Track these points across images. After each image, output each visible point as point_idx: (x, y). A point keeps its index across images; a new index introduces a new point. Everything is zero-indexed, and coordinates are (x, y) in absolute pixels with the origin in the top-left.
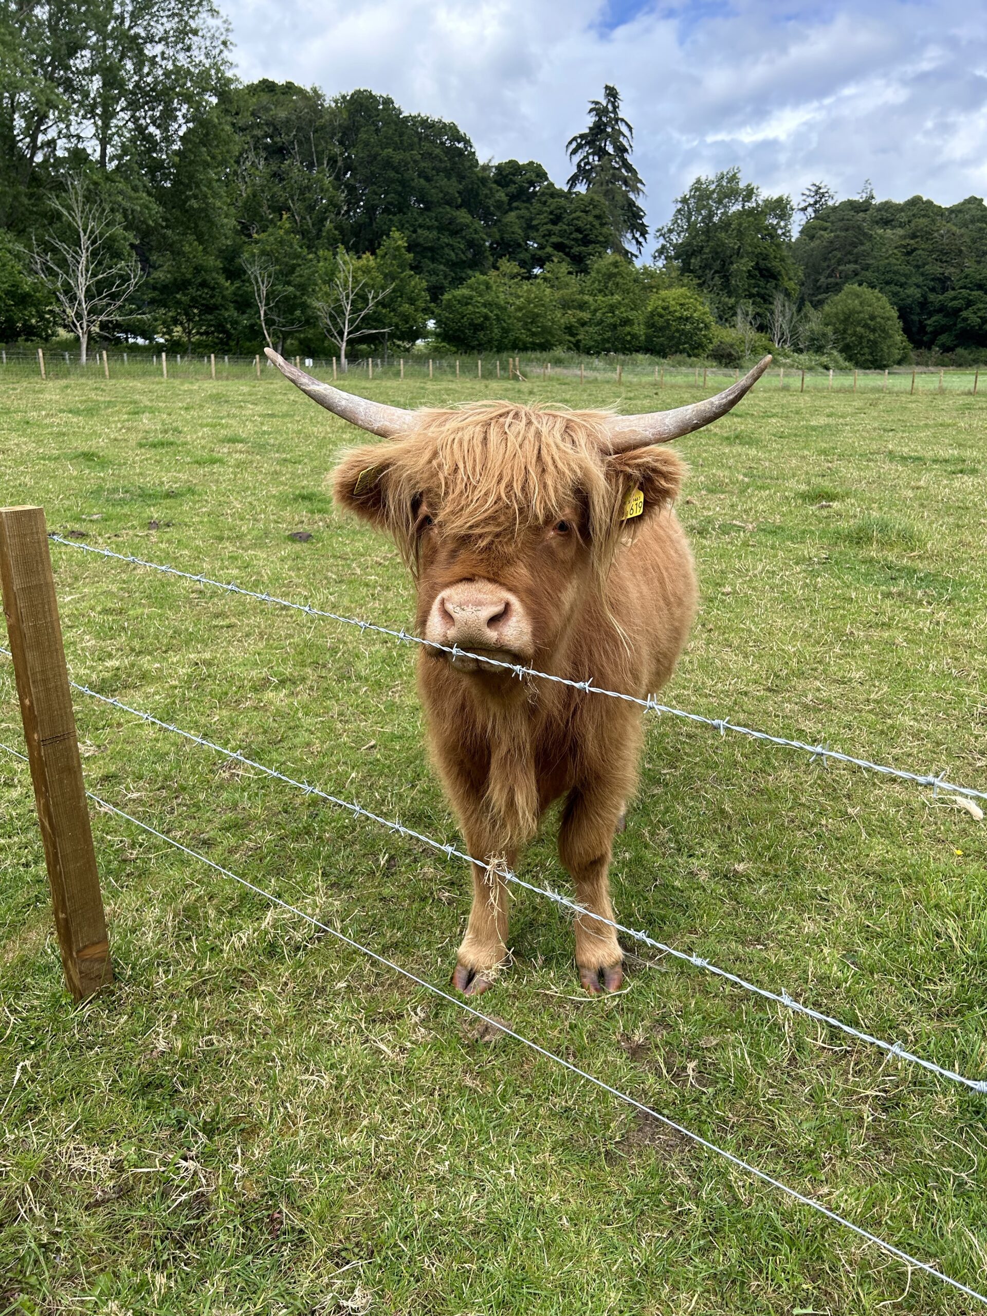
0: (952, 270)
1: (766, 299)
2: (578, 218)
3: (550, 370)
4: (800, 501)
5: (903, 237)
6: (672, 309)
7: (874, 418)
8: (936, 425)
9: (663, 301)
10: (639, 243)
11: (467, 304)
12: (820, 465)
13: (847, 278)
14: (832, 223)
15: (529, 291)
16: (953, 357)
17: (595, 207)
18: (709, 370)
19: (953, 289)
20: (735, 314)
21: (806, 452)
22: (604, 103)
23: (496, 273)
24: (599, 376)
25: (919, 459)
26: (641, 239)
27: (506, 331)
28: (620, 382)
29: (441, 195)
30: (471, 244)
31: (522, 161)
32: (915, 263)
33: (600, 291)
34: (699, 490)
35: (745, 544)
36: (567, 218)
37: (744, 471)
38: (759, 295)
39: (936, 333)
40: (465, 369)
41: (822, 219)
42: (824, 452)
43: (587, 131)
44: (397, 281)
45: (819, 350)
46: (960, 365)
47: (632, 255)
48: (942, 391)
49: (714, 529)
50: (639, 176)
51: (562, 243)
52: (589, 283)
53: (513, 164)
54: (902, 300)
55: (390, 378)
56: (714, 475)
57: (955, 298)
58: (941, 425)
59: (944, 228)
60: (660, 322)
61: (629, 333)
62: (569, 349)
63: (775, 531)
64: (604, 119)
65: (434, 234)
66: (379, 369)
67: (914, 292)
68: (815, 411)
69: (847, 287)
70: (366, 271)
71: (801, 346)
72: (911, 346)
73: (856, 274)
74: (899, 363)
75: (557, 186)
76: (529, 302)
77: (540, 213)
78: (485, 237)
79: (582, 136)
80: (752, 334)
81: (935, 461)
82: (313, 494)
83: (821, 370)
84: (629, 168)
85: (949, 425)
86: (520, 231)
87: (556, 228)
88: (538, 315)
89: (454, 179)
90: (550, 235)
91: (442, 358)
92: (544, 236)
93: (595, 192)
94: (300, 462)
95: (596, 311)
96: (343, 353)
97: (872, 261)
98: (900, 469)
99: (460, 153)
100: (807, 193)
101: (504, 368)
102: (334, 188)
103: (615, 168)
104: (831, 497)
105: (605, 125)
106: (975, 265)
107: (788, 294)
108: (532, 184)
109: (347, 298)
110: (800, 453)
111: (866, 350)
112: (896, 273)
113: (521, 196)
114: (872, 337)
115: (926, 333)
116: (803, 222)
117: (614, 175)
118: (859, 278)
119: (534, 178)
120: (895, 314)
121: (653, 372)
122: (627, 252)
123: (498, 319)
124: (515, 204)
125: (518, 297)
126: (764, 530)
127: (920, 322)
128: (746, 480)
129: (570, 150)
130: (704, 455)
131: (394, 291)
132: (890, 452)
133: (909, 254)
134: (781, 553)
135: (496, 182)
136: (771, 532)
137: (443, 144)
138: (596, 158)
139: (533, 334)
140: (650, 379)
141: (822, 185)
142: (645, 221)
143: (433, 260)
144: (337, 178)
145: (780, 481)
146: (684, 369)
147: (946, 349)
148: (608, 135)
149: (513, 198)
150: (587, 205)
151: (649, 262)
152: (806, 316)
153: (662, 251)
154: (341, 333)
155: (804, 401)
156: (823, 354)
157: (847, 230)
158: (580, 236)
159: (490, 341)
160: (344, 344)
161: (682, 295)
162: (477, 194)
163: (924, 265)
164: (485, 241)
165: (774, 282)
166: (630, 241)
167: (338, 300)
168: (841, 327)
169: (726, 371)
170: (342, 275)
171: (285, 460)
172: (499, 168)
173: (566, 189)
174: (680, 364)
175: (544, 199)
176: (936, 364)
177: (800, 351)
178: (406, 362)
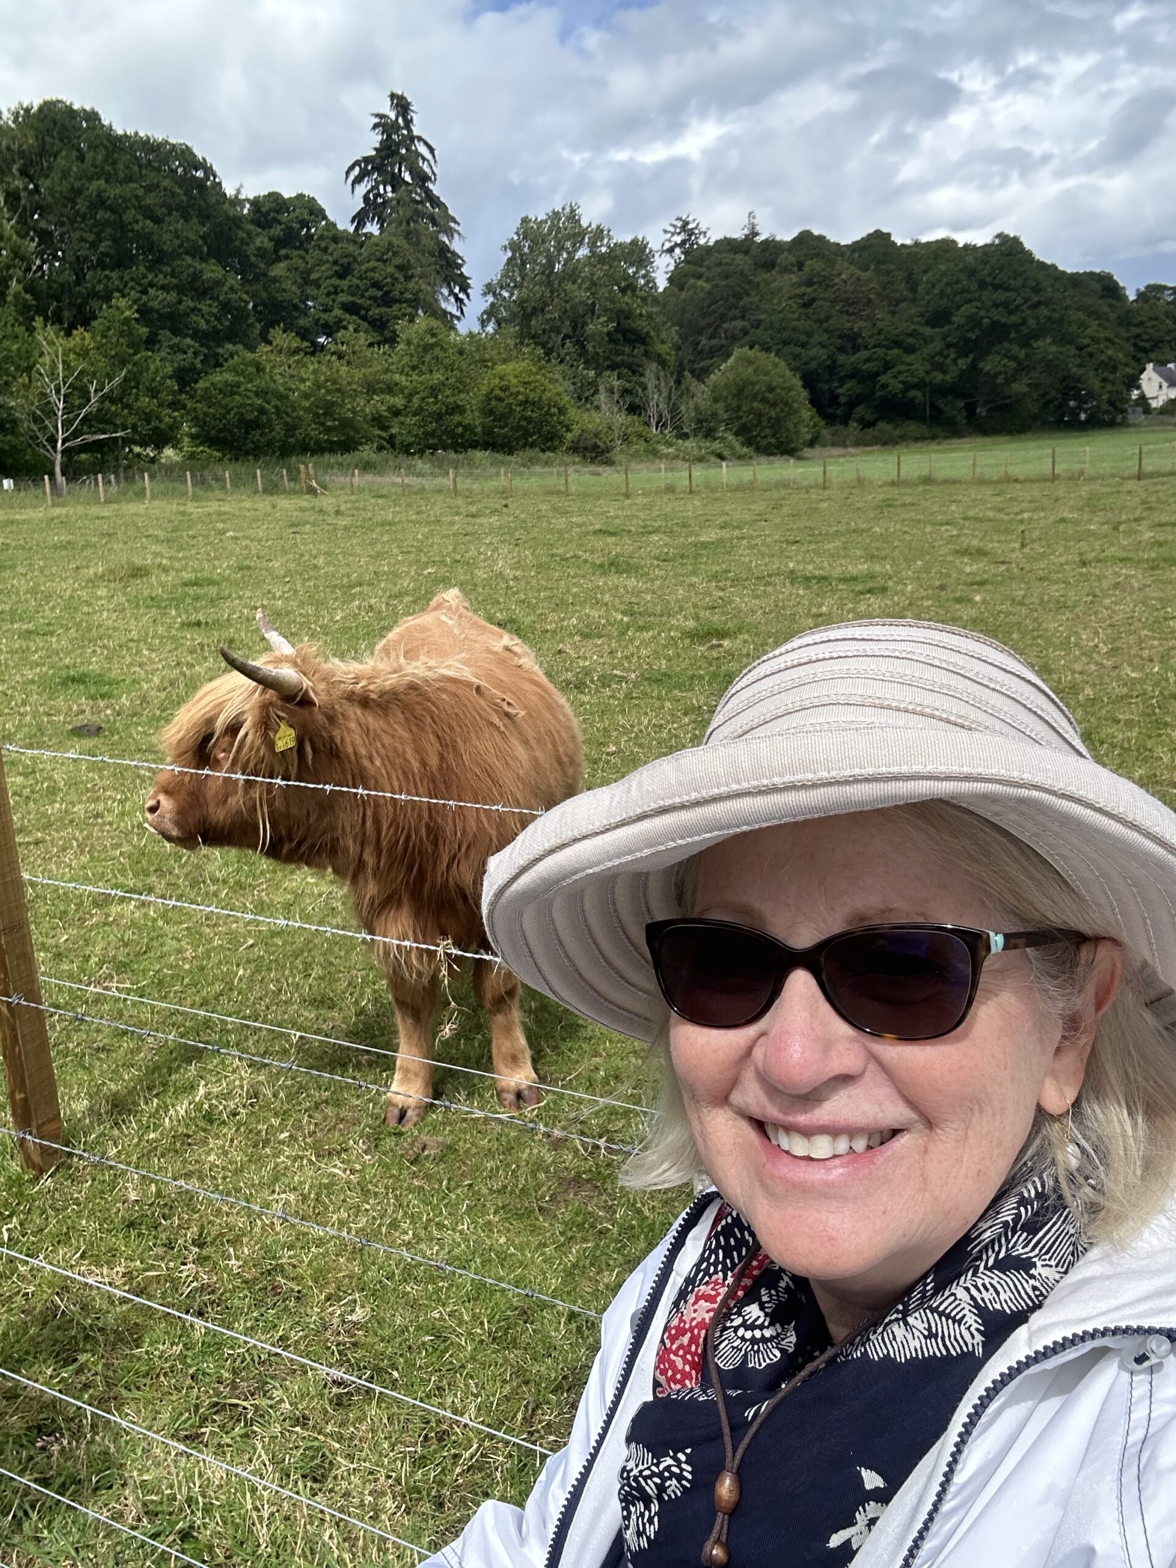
0: (862, 324)
1: (635, 369)
2: (373, 270)
3: (358, 479)
4: (687, 642)
5: (799, 285)
6: (514, 390)
7: (778, 527)
8: (848, 532)
9: (501, 378)
10: (457, 299)
11: (232, 394)
12: (710, 595)
13: (733, 338)
14: (709, 268)
15: (315, 372)
16: (876, 433)
17: (395, 254)
18: (570, 470)
19: (866, 348)
20: (597, 391)
21: (695, 579)
22: (392, 115)
23: (269, 348)
24: (427, 483)
25: (824, 578)
26: (461, 296)
27: (290, 429)
28: (456, 492)
29: (177, 242)
30: (226, 307)
31: (288, 194)
32: (816, 317)
33: (414, 368)
34: (571, 635)
35: (629, 697)
36: (357, 269)
37: (623, 607)
38: (623, 364)
39: (852, 405)
40: (238, 482)
41: (695, 264)
42: (715, 577)
43: (373, 153)
44: (130, 367)
45: (710, 434)
46: (885, 444)
47: (452, 316)
48: (860, 482)
49: (592, 682)
50: (450, 212)
51: (354, 303)
52: (395, 359)
53: (274, 197)
54: (806, 364)
55: (130, 501)
56: (588, 616)
57: (868, 360)
58: (854, 531)
59: (846, 272)
60: (501, 407)
61: (459, 424)
62: (380, 448)
63: (659, 679)
64: (395, 137)
65: (172, 296)
66: (114, 489)
67: (817, 353)
68: (706, 522)
69: (737, 352)
70: (83, 354)
71: (686, 430)
72: (823, 423)
73: (745, 332)
74: (811, 444)
75: (341, 227)
76: (319, 387)
77: (320, 263)
78: (245, 297)
79: (367, 160)
80: (622, 419)
81: (843, 580)
82: (84, 675)
83: (713, 459)
84: (435, 201)
85: (863, 531)
86: (294, 288)
87: (344, 284)
88: (333, 404)
89: (195, 220)
90: (336, 293)
91: (203, 468)
92: (328, 294)
93: (394, 235)
94: (52, 633)
95: (411, 395)
96: (58, 470)
97: (763, 317)
98: (801, 592)
99: (200, 184)
100: (672, 229)
101: (294, 479)
102: (18, 234)
103: (417, 202)
104: (722, 634)
105: (398, 145)
106: (889, 317)
107: (662, 363)
108: (304, 224)
109: (58, 391)
110: (688, 581)
111: (768, 431)
112: (795, 329)
113: (289, 240)
114: (773, 413)
115: (839, 404)
116: (672, 268)
117: (416, 211)
118: (748, 338)
119: (306, 217)
120: (797, 382)
121: (498, 474)
122: (445, 313)
123: (278, 412)
124: (283, 252)
125: (303, 380)
126: (648, 679)
127: (832, 392)
128: (626, 619)
129: (352, 177)
130: (574, 590)
131: (125, 379)
132: (792, 572)
133: (806, 305)
134: (668, 704)
135: (253, 222)
136: (657, 681)
137: (173, 171)
138: (389, 188)
139: (328, 430)
140: (493, 484)
141: (690, 219)
142: (465, 270)
143: (175, 332)
144: (22, 221)
145: (664, 619)
146: (538, 469)
147: (867, 424)
148: (402, 159)
149: (279, 243)
150: (384, 253)
151: (476, 328)
152: (688, 391)
153: (491, 313)
154: (53, 441)
155: (693, 507)
156: (715, 439)
157: (727, 277)
158: (380, 293)
159: (269, 444)
160: (59, 456)
161: (524, 371)
162: (230, 240)
163: (828, 319)
164: (247, 303)
165: (642, 348)
166: (446, 300)
167: (44, 395)
168: (735, 403)
169: (593, 468)
170: (47, 359)
171: (29, 632)
172: (256, 203)
173: (351, 229)
174: (532, 461)
175: (323, 244)
176: (857, 444)
177: (686, 436)
178: (152, 477)
